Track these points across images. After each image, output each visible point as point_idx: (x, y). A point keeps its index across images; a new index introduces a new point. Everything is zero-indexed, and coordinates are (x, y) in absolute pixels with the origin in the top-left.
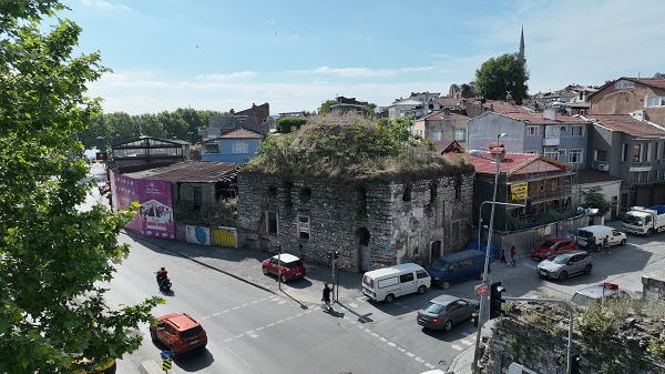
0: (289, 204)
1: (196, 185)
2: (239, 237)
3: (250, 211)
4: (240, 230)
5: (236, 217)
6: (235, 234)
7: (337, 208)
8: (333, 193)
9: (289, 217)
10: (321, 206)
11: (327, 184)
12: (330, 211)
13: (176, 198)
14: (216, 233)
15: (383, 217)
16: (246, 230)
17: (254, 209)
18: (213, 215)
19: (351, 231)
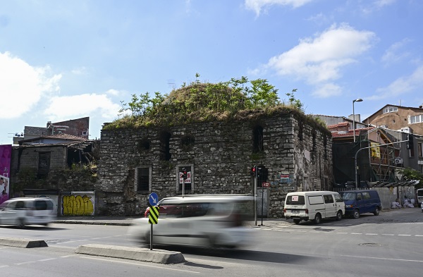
0: (166, 155)
1: (43, 150)
2: (97, 202)
3: (114, 172)
4: (99, 194)
5: (94, 180)
6: (93, 199)
7: (228, 150)
8: (222, 136)
9: (166, 170)
10: (207, 151)
11: (215, 128)
12: (219, 155)
13: (15, 165)
14: (66, 200)
15: (284, 151)
16: (108, 194)
17: (119, 168)
18: (65, 179)
19: (245, 171)
